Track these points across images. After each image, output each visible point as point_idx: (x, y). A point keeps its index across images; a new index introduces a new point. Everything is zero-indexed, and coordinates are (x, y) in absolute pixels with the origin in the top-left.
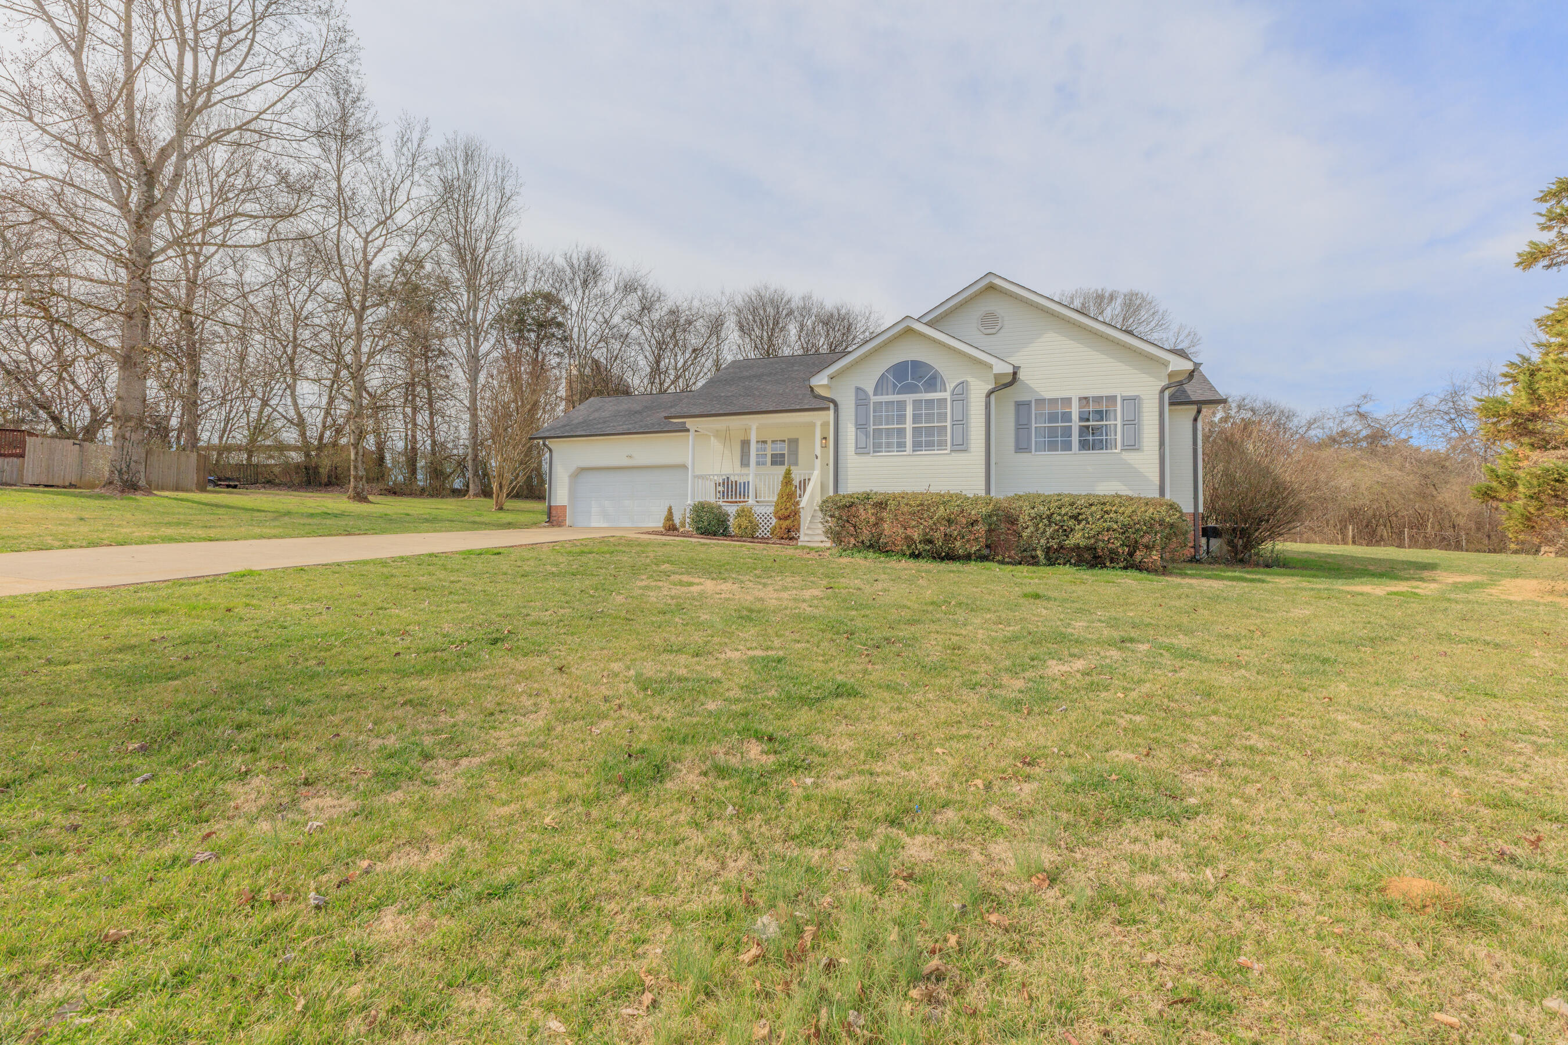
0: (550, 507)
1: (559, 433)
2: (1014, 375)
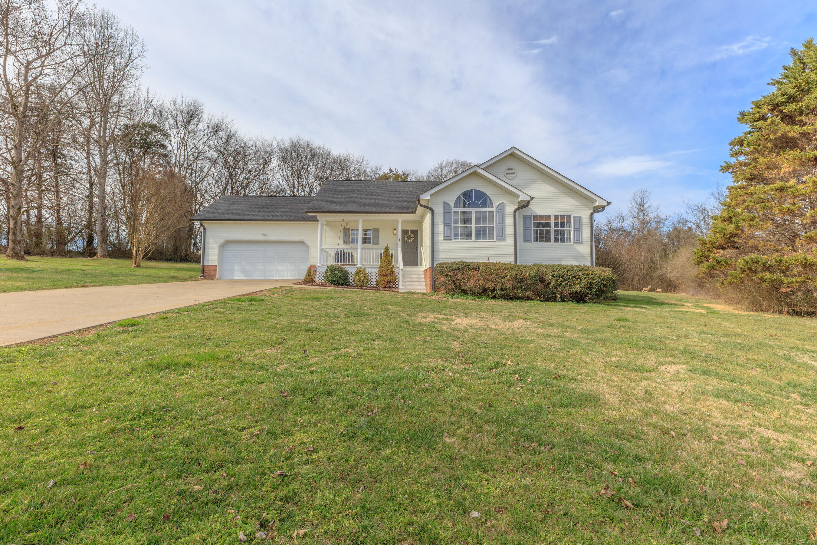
0: (204, 266)
1: (211, 217)
2: (528, 202)
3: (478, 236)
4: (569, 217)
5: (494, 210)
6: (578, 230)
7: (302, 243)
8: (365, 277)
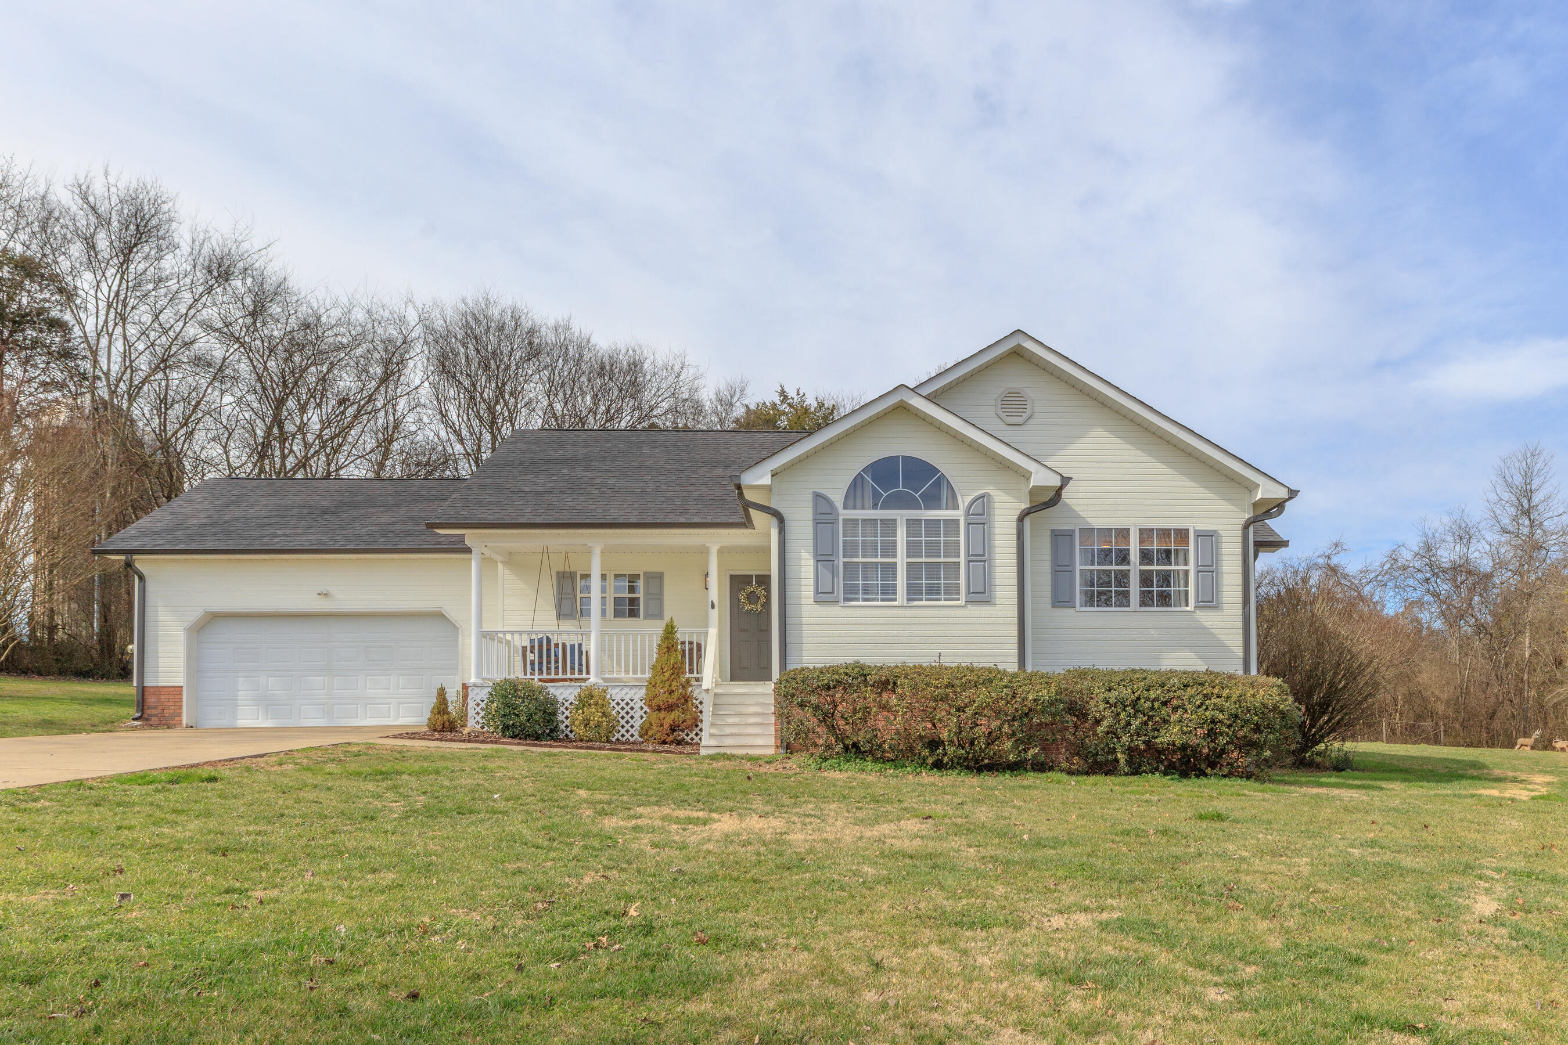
2: (1059, 491)
3: (914, 592)
4: (1182, 535)
5: (959, 514)
6: (1210, 570)
7: (439, 616)
8: (604, 714)
